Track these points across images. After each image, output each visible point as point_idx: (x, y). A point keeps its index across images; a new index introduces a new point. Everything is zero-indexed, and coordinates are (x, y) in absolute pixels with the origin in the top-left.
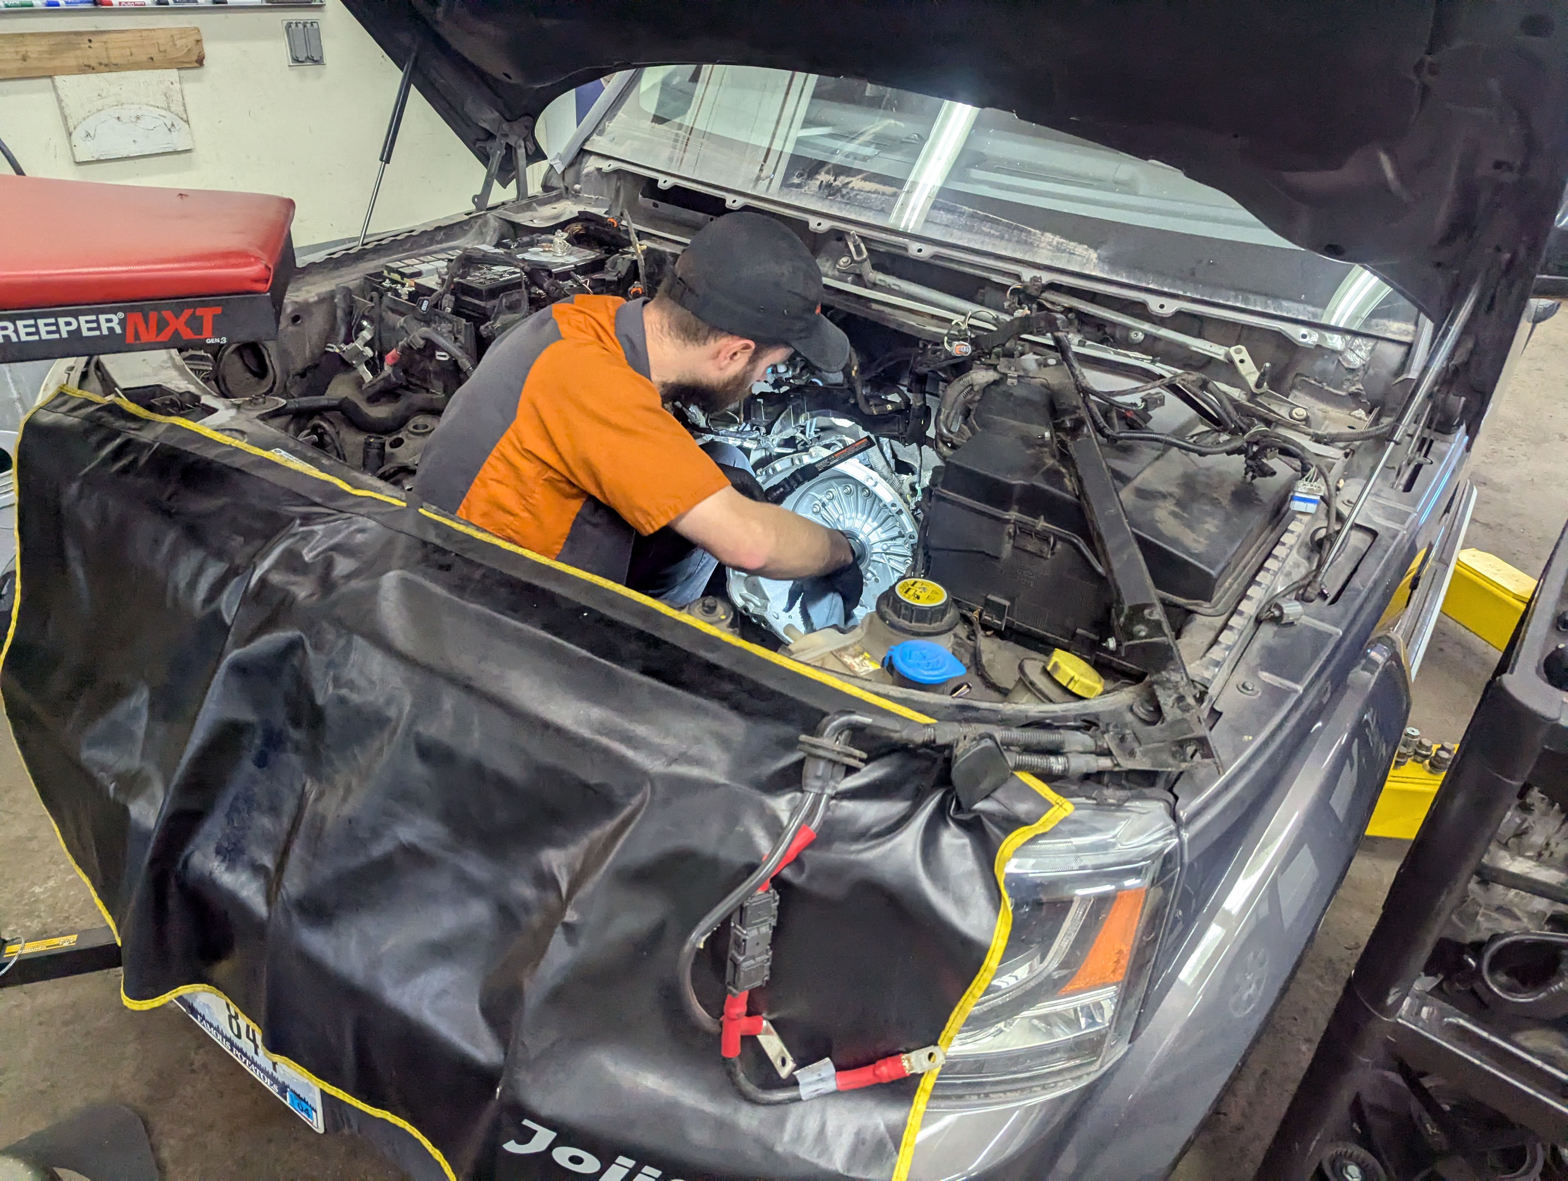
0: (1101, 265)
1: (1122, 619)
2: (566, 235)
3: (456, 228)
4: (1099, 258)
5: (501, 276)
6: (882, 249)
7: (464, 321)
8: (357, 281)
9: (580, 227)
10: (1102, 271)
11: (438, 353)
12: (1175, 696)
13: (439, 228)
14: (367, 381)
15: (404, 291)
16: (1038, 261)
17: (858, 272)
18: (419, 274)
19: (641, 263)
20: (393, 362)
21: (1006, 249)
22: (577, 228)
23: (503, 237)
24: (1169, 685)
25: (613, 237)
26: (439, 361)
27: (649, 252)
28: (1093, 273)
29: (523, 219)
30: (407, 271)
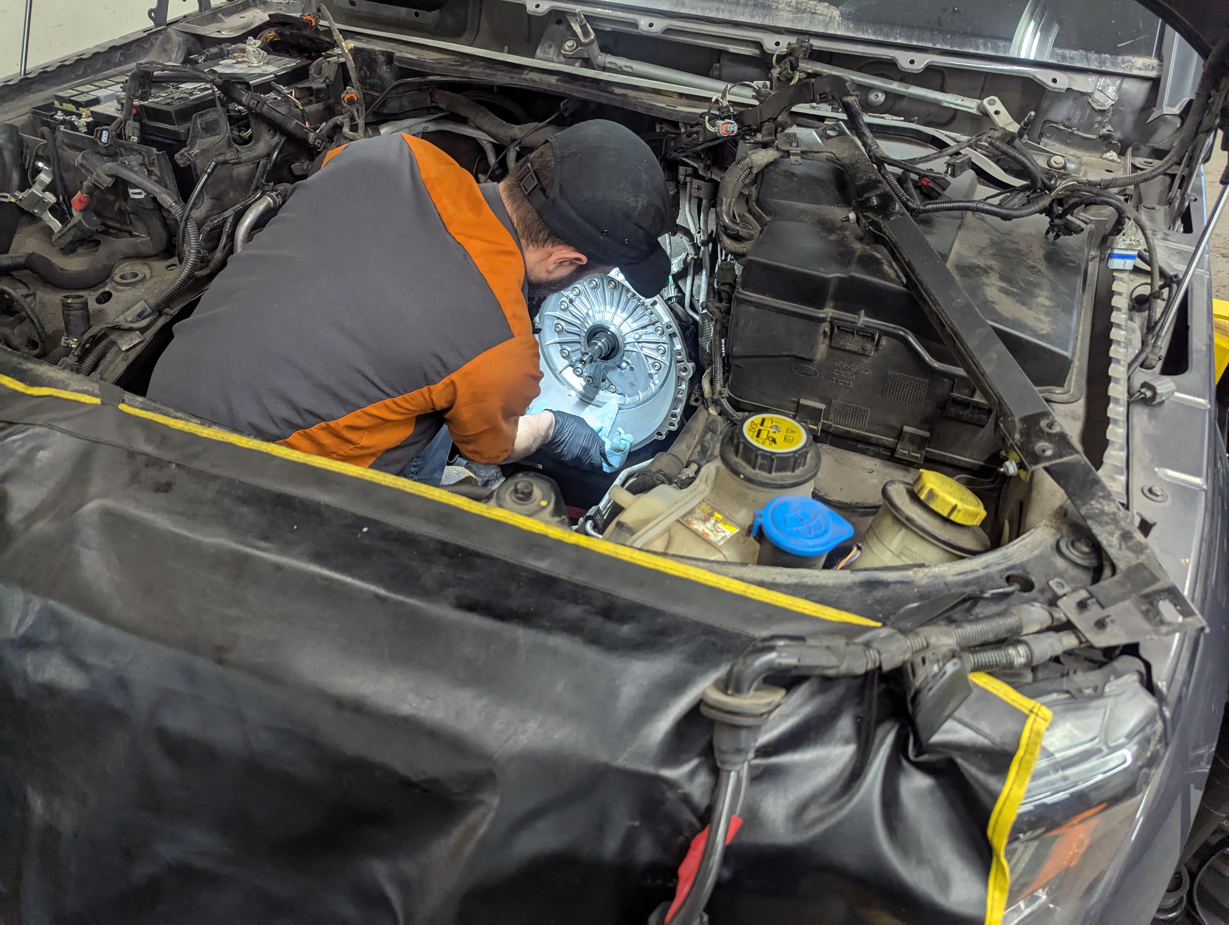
0: (846, 23)
1: (1017, 436)
2: (259, 43)
3: (134, 48)
4: (842, 15)
5: (191, 94)
6: (608, 28)
7: (155, 149)
8: (26, 117)
9: (273, 33)
10: (848, 29)
11: (131, 191)
12: (1118, 534)
13: (113, 49)
14: (56, 231)
15: (82, 122)
16: (779, 24)
17: (586, 55)
18: (96, 101)
19: (351, 64)
20: (83, 206)
21: (743, 15)
22: (270, 34)
23: (189, 53)
24: (1105, 518)
25: (311, 40)
26: (133, 199)
27: (356, 52)
28: (839, 33)
29: (210, 31)
30: (82, 99)
